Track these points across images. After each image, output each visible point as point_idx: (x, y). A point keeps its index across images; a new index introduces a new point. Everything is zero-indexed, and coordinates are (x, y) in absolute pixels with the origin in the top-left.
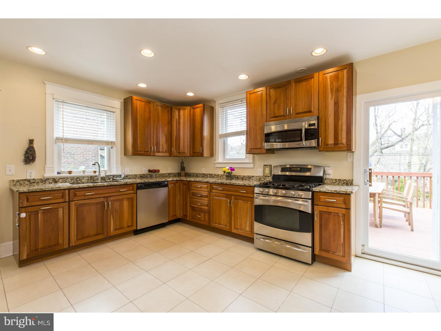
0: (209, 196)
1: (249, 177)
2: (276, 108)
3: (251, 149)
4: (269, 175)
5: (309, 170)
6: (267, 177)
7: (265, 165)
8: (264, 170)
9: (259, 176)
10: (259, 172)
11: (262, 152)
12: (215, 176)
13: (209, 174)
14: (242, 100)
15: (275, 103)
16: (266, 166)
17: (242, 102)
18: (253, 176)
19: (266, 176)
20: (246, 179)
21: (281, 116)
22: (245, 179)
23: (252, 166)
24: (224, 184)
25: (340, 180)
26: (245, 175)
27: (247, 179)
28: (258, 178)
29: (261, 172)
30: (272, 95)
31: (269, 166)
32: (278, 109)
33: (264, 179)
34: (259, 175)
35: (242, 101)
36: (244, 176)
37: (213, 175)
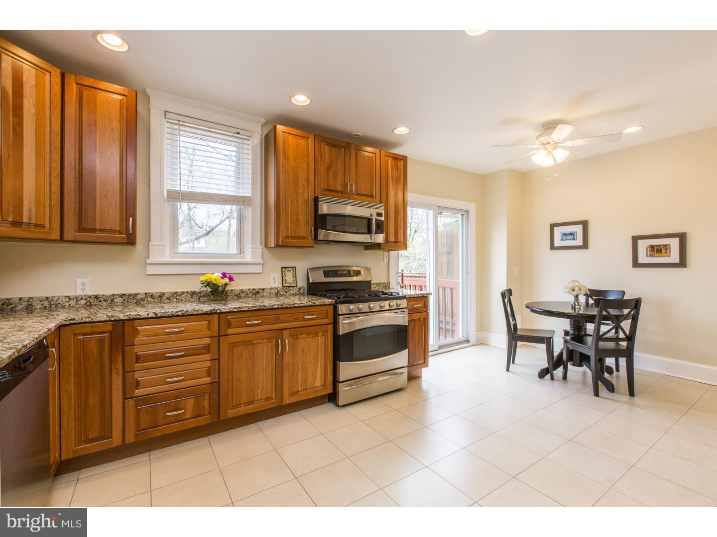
0: (214, 349)
1: (254, 292)
2: (331, 177)
3: (287, 237)
4: (293, 285)
5: (358, 273)
6: (291, 288)
7: (285, 268)
8: (284, 275)
9: (276, 288)
10: (272, 281)
11: (308, 245)
12: (150, 299)
13: (121, 296)
14: (238, 131)
15: (329, 168)
16: (287, 269)
17: (239, 136)
18: (263, 290)
19: (289, 287)
20: (247, 296)
21: (337, 191)
22: (245, 297)
23: (259, 269)
24: (266, 309)
25: (380, 283)
26: (245, 288)
27: (250, 295)
28: (274, 291)
29: (277, 280)
30: (325, 153)
31: (291, 269)
32: (334, 180)
33: (286, 292)
34: (273, 285)
35: (238, 133)
36: (242, 291)
37: (139, 297)
